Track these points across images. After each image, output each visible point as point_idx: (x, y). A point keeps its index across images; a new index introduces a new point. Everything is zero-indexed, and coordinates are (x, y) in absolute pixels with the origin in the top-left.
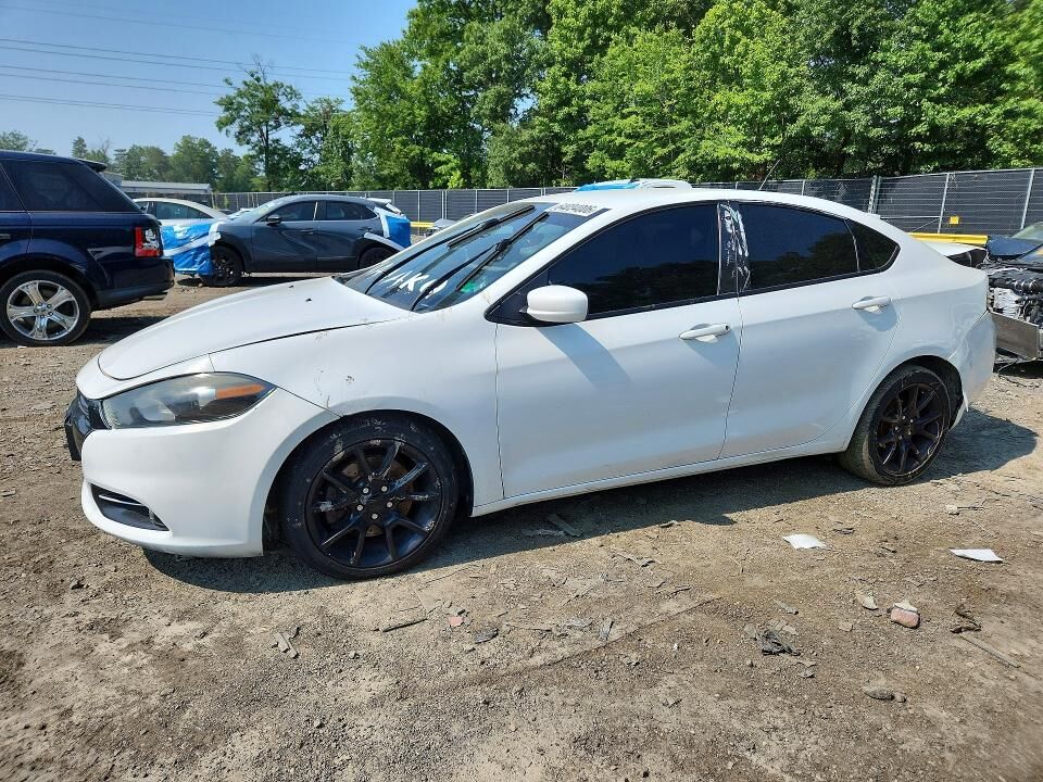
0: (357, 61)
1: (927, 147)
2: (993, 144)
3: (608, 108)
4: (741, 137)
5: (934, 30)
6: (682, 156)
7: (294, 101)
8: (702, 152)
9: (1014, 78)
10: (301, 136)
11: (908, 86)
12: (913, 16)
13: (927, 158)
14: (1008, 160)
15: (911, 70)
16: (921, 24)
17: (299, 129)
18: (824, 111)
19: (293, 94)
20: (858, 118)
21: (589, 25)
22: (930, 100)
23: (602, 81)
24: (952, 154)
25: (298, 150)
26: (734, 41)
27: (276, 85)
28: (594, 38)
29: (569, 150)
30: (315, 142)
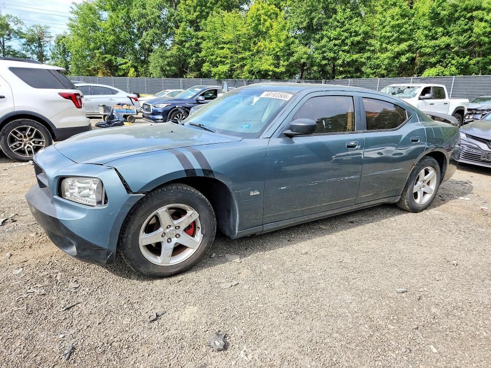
0: (71, 10)
1: (341, 69)
2: (363, 69)
3: (211, 44)
4: (272, 61)
5: (343, 24)
6: (246, 68)
7: (19, 25)
8: (255, 66)
9: (371, 45)
10: (24, 44)
11: (335, 45)
12: (335, 19)
13: (341, 73)
14: (369, 75)
15: (336, 39)
16: (338, 22)
17: (24, 41)
18: (305, 53)
19: (18, 21)
20: (317, 56)
21: (199, 6)
22: (343, 51)
23: (206, 31)
24: (349, 72)
25: (24, 52)
26: (265, 20)
27: (8, 16)
28: (202, 11)
29: (192, 62)
30: (34, 48)
